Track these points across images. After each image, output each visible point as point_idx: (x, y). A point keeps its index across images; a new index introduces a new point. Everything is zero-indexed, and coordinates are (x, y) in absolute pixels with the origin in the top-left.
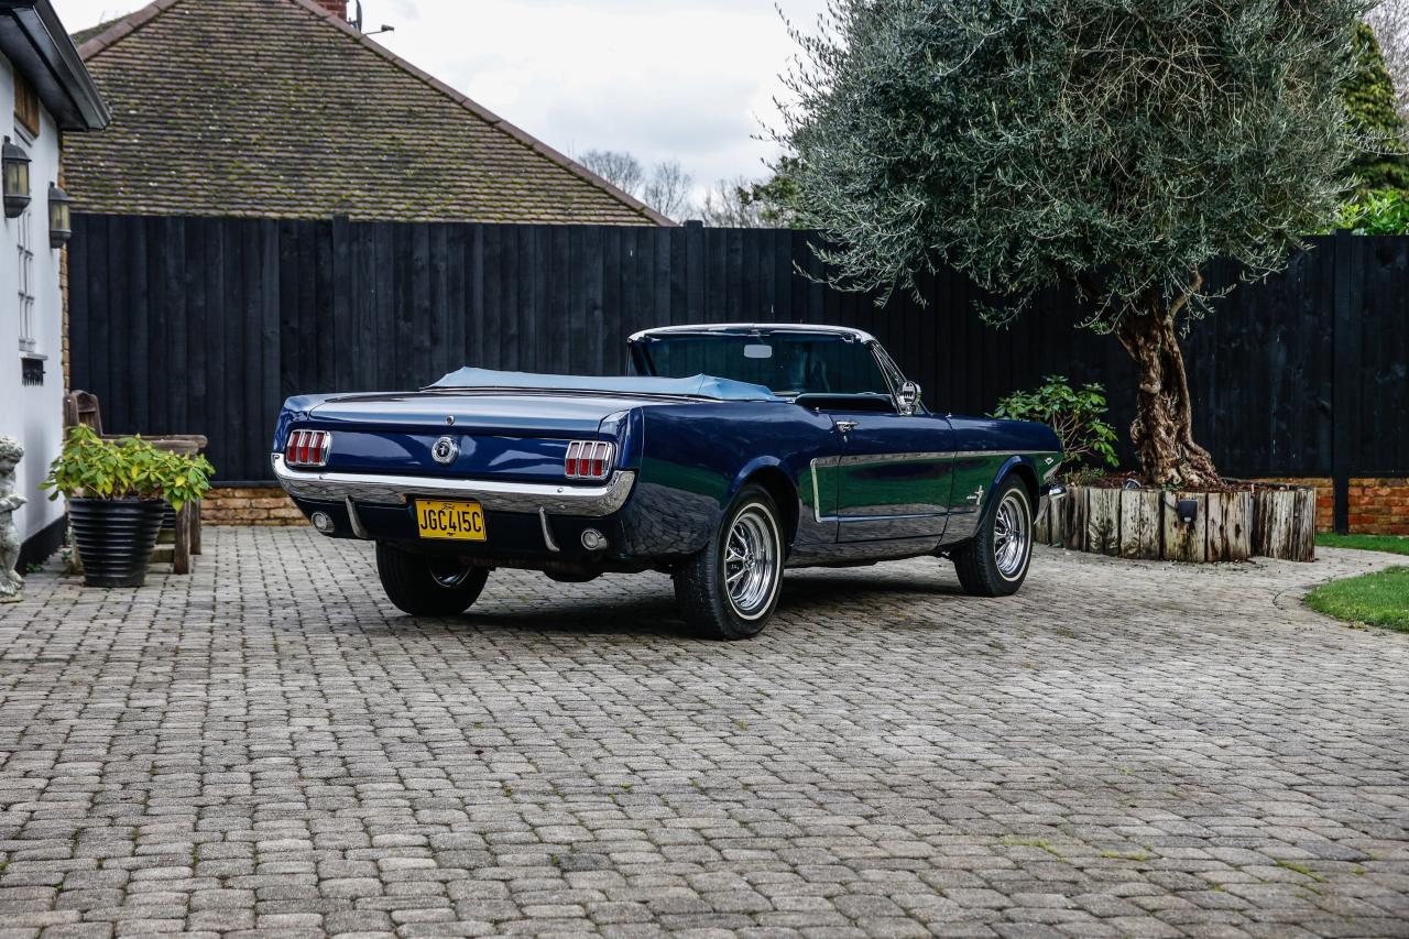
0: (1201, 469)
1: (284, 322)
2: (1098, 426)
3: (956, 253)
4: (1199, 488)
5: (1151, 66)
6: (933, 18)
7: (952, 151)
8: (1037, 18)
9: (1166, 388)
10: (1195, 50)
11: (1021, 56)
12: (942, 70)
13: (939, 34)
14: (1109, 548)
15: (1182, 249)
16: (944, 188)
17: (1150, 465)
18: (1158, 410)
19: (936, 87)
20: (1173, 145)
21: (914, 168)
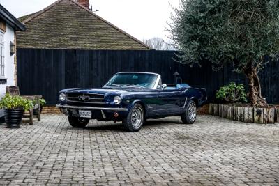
0: (263, 103)
1: (66, 71)
2: (242, 93)
3: (206, 55)
4: (263, 107)
5: (248, 13)
6: (200, 4)
7: (204, 33)
8: (223, 3)
9: (255, 85)
10: (259, 9)
11: (219, 12)
12: (202, 15)
13: (201, 7)
14: (242, 120)
15: (256, 54)
16: (203, 41)
17: (252, 102)
18: (253, 90)
19: (201, 18)
20: (254, 31)
21: (196, 36)
